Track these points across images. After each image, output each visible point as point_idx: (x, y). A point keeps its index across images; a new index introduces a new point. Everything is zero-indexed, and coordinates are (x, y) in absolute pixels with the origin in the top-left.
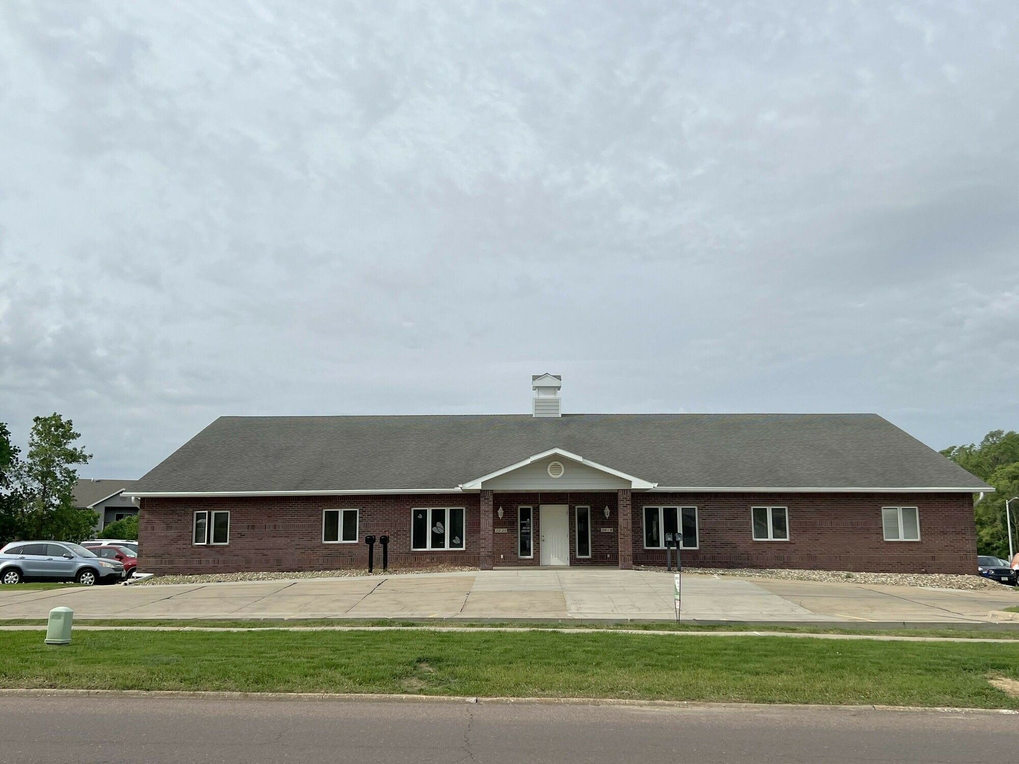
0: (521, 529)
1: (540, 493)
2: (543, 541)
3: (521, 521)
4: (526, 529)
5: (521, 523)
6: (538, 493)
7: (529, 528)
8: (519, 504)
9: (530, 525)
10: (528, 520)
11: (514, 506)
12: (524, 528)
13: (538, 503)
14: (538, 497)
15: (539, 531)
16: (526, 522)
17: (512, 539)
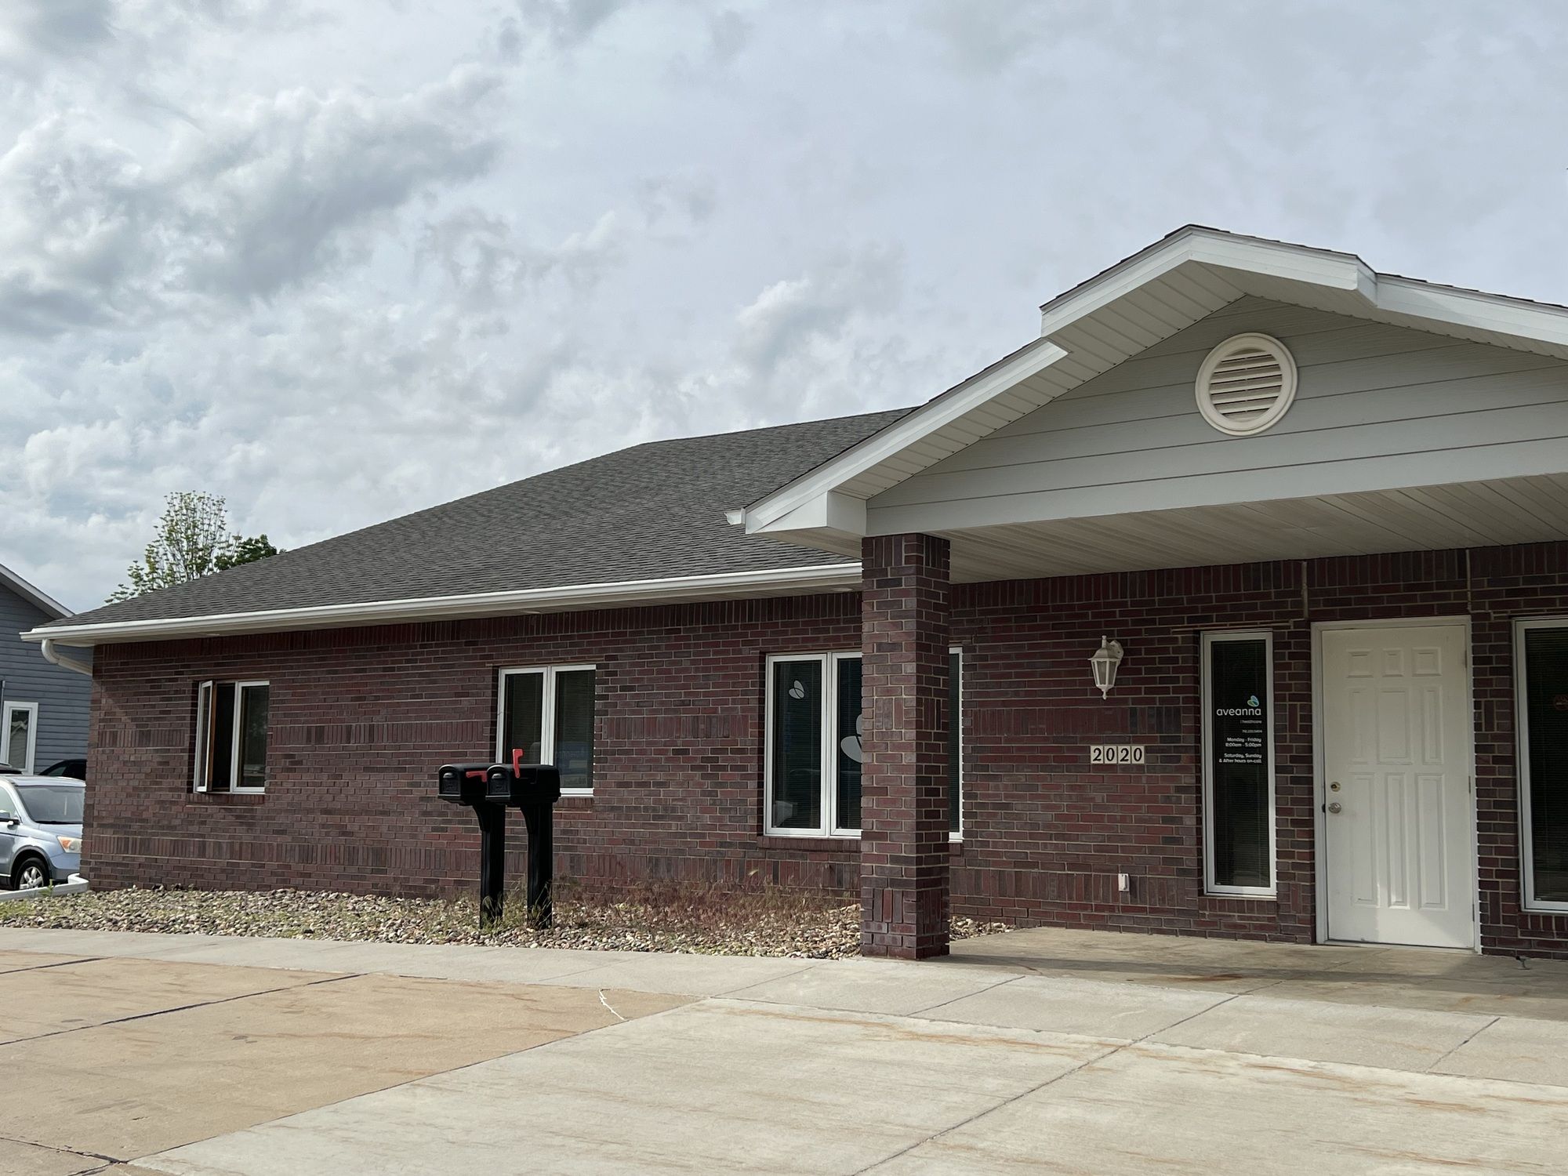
0: (1219, 750)
1: (1310, 562)
2: (1336, 810)
3: (1216, 705)
4: (1243, 750)
5: (1216, 719)
6: (1297, 563)
7: (1255, 742)
8: (1203, 620)
9: (1264, 727)
10: (1253, 700)
11: (1180, 633)
12: (1231, 742)
13: (1300, 614)
14: (1299, 581)
15: (1310, 760)
16: (1239, 712)
17: (1168, 799)
